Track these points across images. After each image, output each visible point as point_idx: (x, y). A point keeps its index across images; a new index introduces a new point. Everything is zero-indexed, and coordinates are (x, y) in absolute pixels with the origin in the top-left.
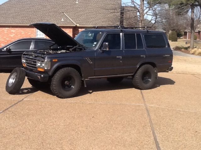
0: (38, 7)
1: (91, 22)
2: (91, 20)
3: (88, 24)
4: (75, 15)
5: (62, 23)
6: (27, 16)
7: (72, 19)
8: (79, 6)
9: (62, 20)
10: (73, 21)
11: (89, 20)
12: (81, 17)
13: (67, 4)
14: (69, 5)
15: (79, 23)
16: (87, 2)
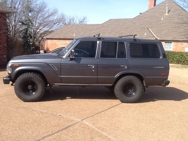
0: (129, 24)
1: (171, 35)
2: (171, 34)
3: (168, 37)
4: (158, 30)
5: (144, 37)
6: (119, 32)
7: (154, 33)
8: (163, 23)
9: (145, 34)
10: (155, 35)
11: (169, 34)
12: (163, 31)
13: (153, 21)
14: (155, 21)
15: (159, 37)
16: (171, 18)
